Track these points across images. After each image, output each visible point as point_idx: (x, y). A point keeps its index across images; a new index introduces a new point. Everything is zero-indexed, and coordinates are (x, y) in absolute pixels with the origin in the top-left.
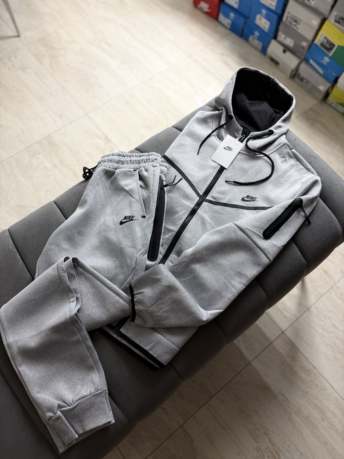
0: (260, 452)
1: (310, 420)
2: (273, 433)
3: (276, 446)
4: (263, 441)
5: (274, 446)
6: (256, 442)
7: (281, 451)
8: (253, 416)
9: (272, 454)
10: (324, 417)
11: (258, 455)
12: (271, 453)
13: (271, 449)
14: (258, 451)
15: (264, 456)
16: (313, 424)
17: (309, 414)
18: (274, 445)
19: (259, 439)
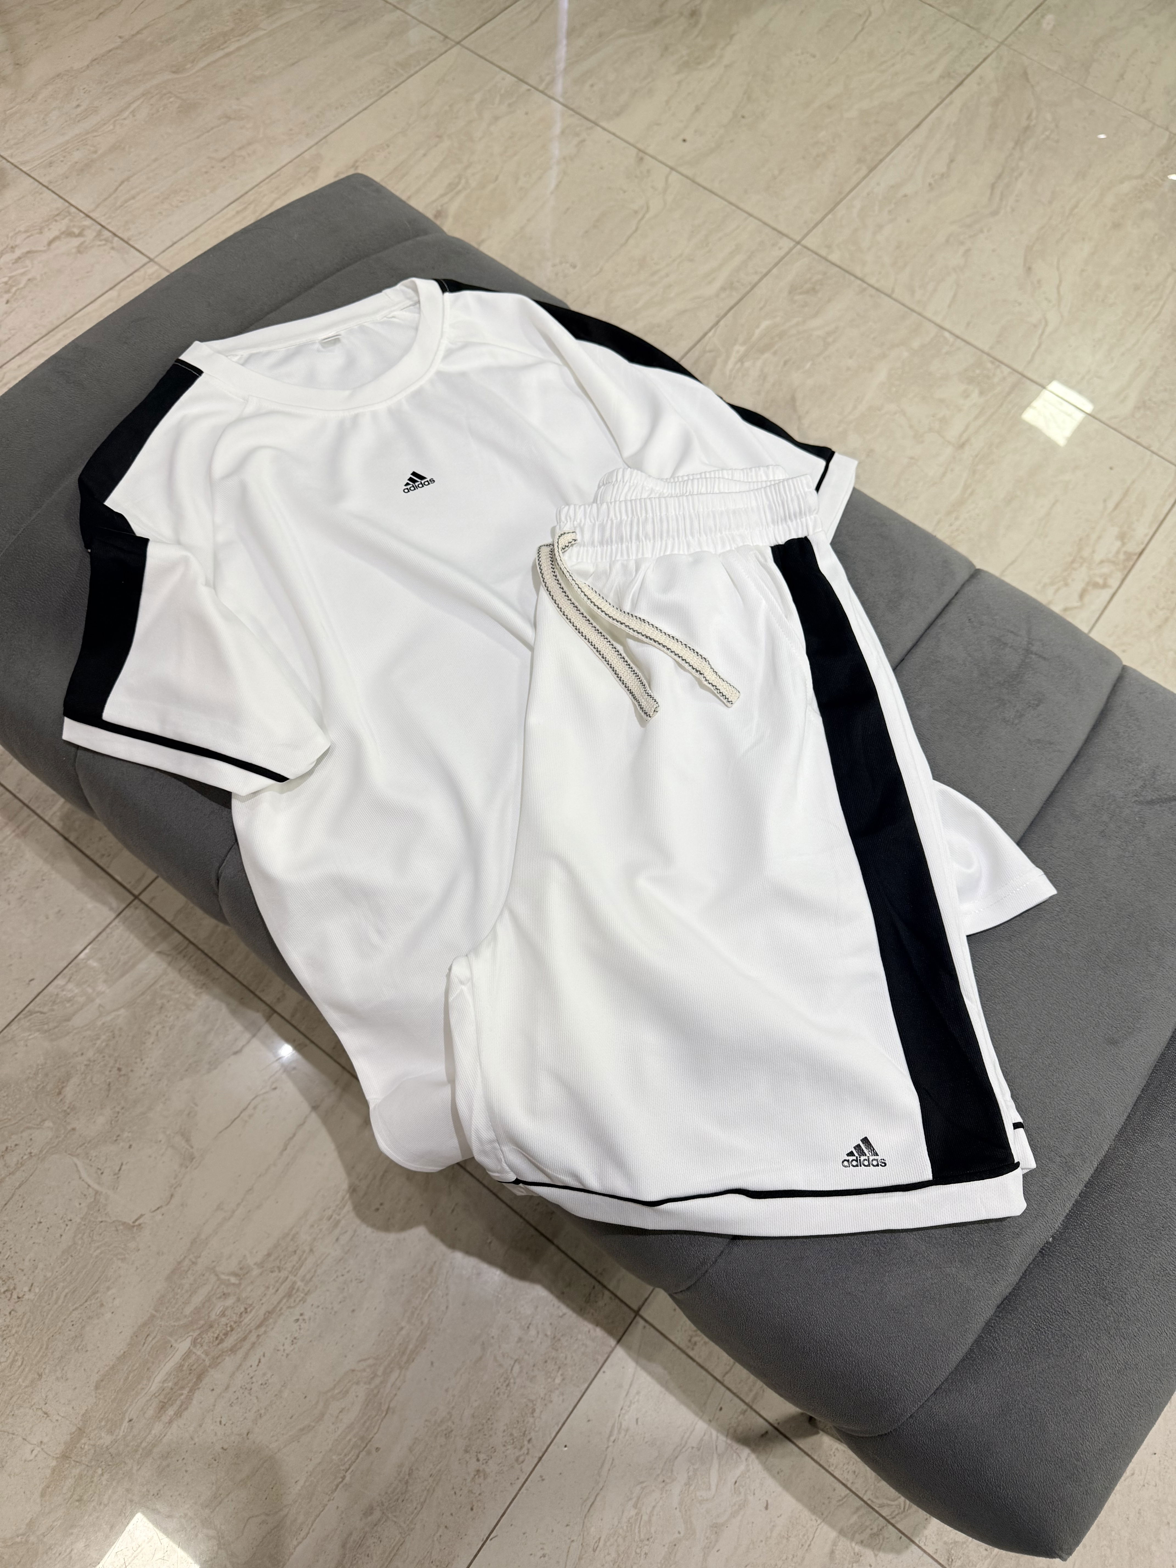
0: (233, 1280)
1: (358, 1456)
2: (297, 1320)
3: (258, 1336)
4: (268, 1288)
5: (259, 1326)
6: (260, 1265)
7: (246, 1356)
8: (337, 1240)
9: (232, 1323)
10: (377, 1514)
11: (223, 1277)
12: (235, 1322)
13: (247, 1319)
14: (235, 1274)
15: (225, 1295)
16: (347, 1471)
17: (377, 1449)
18: (263, 1329)
19: (272, 1272)
